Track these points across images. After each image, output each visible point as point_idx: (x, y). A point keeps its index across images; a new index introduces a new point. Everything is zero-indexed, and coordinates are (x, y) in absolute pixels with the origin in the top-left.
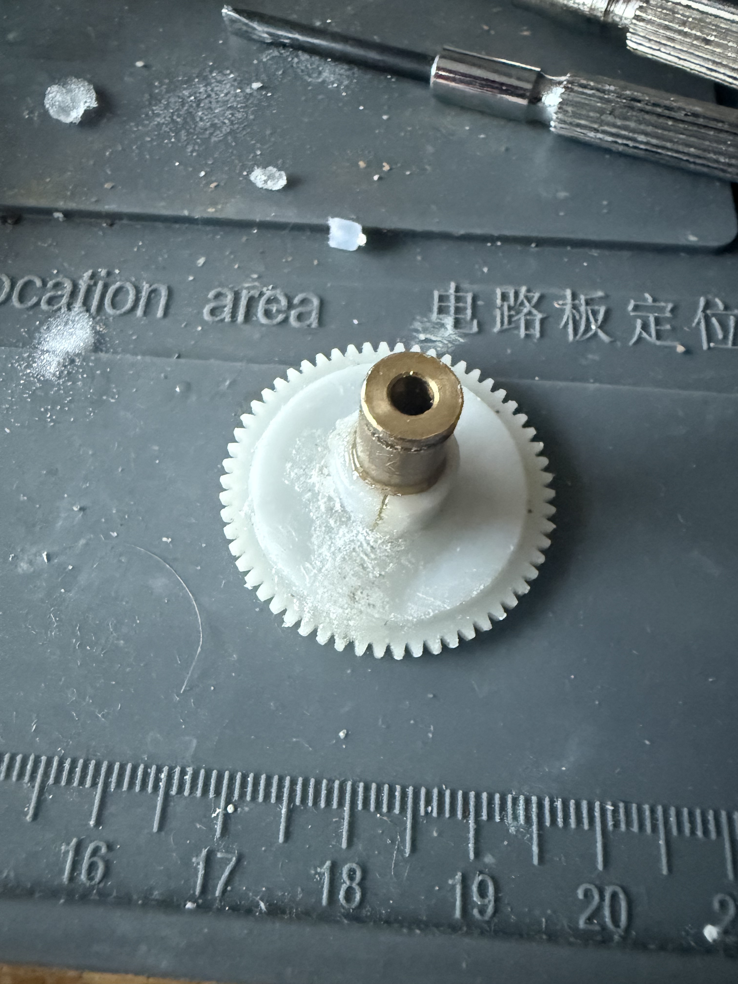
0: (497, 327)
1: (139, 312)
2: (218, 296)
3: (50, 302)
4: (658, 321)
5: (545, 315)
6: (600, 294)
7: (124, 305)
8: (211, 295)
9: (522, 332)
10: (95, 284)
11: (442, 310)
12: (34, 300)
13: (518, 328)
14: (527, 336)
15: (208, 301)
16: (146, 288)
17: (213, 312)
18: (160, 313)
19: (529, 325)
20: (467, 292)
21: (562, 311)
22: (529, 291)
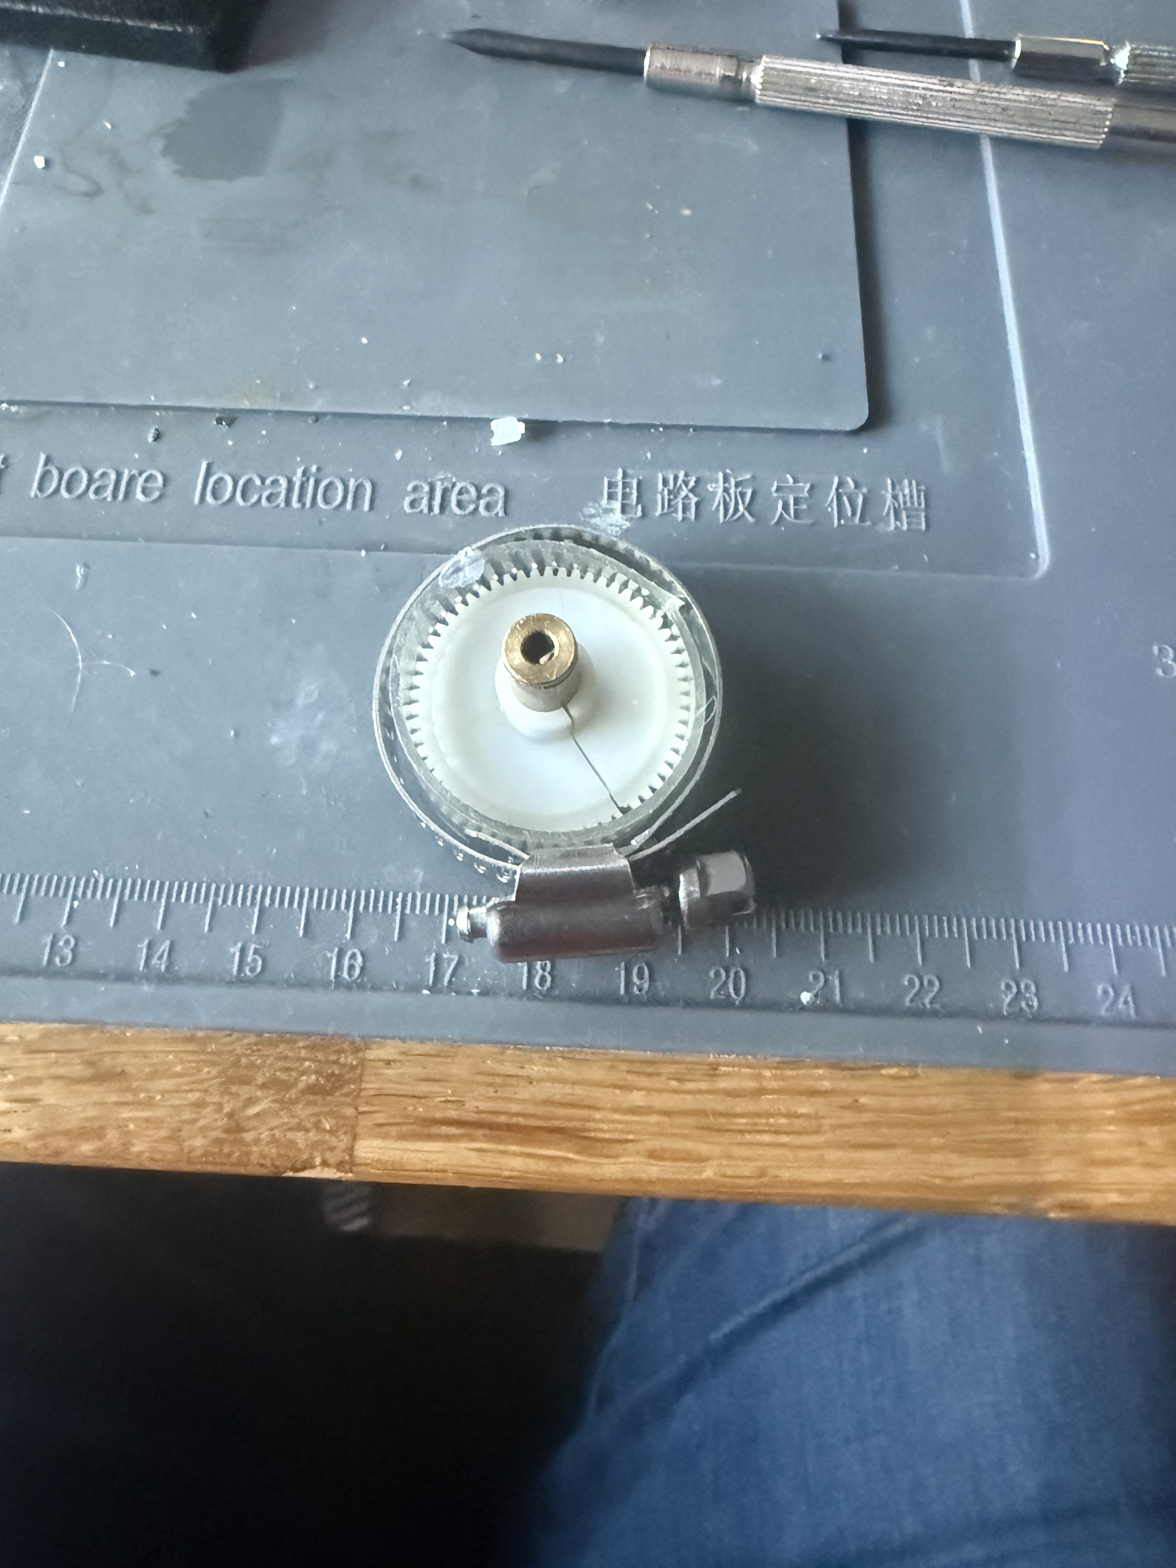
0: (659, 512)
1: (349, 505)
2: (415, 489)
3: (269, 499)
4: (797, 501)
5: (699, 499)
6: (748, 476)
7: (335, 500)
8: (410, 488)
9: (680, 516)
10: (308, 480)
11: (611, 497)
12: (255, 498)
13: (676, 511)
14: (684, 519)
15: (408, 494)
16: (352, 484)
17: (413, 504)
18: (366, 507)
19: (685, 509)
20: (632, 478)
21: (714, 494)
22: (686, 475)
